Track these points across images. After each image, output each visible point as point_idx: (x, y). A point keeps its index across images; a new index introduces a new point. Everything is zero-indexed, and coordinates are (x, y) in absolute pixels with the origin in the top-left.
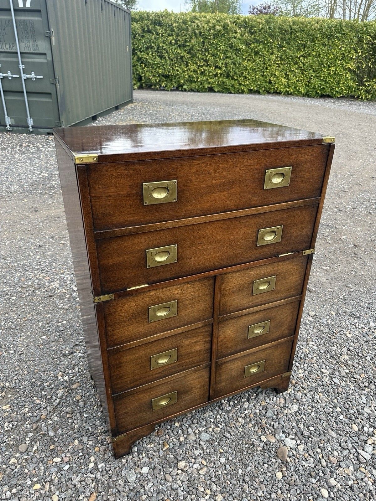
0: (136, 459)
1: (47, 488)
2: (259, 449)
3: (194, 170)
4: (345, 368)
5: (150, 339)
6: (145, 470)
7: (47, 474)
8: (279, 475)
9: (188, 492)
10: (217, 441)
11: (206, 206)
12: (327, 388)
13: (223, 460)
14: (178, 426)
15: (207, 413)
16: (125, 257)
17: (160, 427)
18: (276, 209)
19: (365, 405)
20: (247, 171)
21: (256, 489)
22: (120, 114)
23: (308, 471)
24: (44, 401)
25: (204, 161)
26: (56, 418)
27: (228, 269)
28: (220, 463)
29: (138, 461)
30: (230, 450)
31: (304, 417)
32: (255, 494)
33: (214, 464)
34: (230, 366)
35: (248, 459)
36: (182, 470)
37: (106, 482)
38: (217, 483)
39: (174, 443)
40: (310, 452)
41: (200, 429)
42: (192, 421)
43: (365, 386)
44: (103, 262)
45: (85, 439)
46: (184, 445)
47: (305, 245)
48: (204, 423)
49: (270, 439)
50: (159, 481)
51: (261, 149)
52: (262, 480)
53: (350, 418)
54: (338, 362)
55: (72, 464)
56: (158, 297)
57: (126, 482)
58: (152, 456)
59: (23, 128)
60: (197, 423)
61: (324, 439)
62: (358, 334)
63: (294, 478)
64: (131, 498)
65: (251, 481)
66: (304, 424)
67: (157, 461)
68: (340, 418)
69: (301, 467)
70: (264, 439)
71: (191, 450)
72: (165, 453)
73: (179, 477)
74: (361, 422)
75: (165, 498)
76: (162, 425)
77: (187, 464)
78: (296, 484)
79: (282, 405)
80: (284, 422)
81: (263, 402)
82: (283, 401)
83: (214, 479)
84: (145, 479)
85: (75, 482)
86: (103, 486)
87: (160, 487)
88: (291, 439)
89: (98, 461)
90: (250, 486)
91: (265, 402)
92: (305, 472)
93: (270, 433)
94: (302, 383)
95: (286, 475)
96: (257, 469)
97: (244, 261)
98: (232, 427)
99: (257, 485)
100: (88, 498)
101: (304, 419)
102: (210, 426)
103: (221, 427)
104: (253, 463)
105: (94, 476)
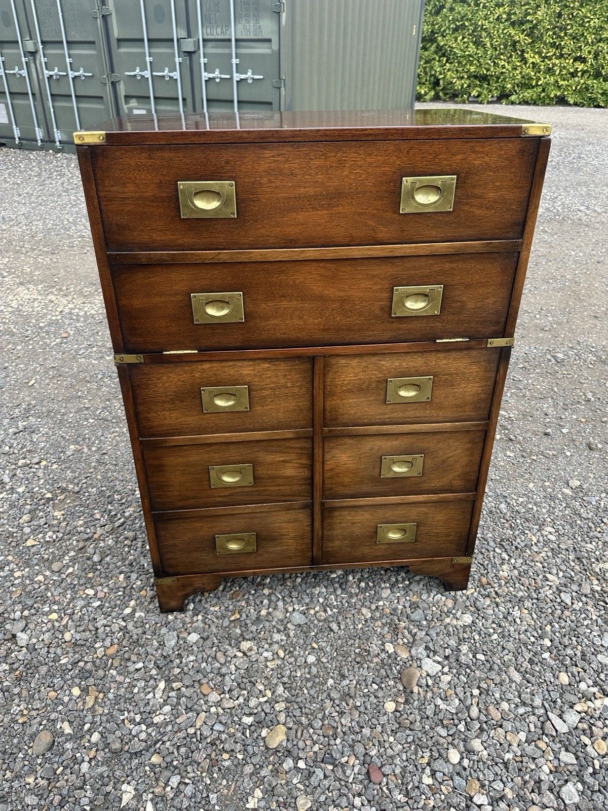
0: (188, 620)
1: (64, 622)
2: (375, 661)
3: (264, 166)
4: (596, 582)
5: (205, 438)
6: (194, 637)
7: (71, 605)
8: (390, 706)
9: (239, 685)
10: (316, 631)
11: (292, 231)
12: (541, 605)
13: (311, 659)
14: (267, 594)
15: (318, 589)
16: (157, 300)
17: (240, 588)
18: (427, 253)
19: (603, 649)
20: (364, 176)
21: (341, 713)
23: (441, 716)
24: (106, 517)
25: (280, 152)
26: (110, 542)
27: (337, 349)
28: (306, 662)
29: (189, 623)
30: (328, 649)
31: (477, 637)
32: (337, 719)
33: (296, 660)
34: (348, 516)
35: (351, 668)
36: (245, 654)
37: (136, 637)
38: (287, 686)
39: (249, 615)
40: (459, 690)
41: (296, 607)
42: (290, 593)
44: (124, 302)
45: (134, 576)
46: (262, 621)
47: (492, 328)
48: (307, 600)
49: (399, 652)
50: (205, 656)
51: (390, 137)
52: (358, 704)
53: (562, 662)
55: (105, 602)
56: (215, 375)
57: (162, 645)
58: (210, 622)
60: (297, 598)
61: (493, 677)
63: (411, 718)
64: (158, 667)
65: (342, 699)
66: (470, 648)
67: (215, 630)
68: (543, 656)
69: (432, 706)
70: (390, 648)
71: (270, 631)
72: (233, 625)
73: (235, 660)
74: (579, 672)
75: (204, 681)
76: (245, 586)
77: (255, 648)
78: (412, 727)
79: (446, 610)
80: (438, 634)
81: (415, 597)
82: (450, 603)
83: (285, 679)
84: (189, 648)
85: (99, 625)
86: (131, 640)
87: (204, 665)
88: (434, 661)
89: (138, 608)
90: (335, 705)
91: (418, 597)
92: (436, 716)
93: (404, 643)
94: (500, 586)
95: (401, 709)
96: (358, 686)
97: (368, 340)
98: (346, 618)
99: (347, 708)
100: (106, 648)
101: (474, 640)
102: (313, 606)
103: (330, 612)
104: (357, 677)
105: (124, 624)
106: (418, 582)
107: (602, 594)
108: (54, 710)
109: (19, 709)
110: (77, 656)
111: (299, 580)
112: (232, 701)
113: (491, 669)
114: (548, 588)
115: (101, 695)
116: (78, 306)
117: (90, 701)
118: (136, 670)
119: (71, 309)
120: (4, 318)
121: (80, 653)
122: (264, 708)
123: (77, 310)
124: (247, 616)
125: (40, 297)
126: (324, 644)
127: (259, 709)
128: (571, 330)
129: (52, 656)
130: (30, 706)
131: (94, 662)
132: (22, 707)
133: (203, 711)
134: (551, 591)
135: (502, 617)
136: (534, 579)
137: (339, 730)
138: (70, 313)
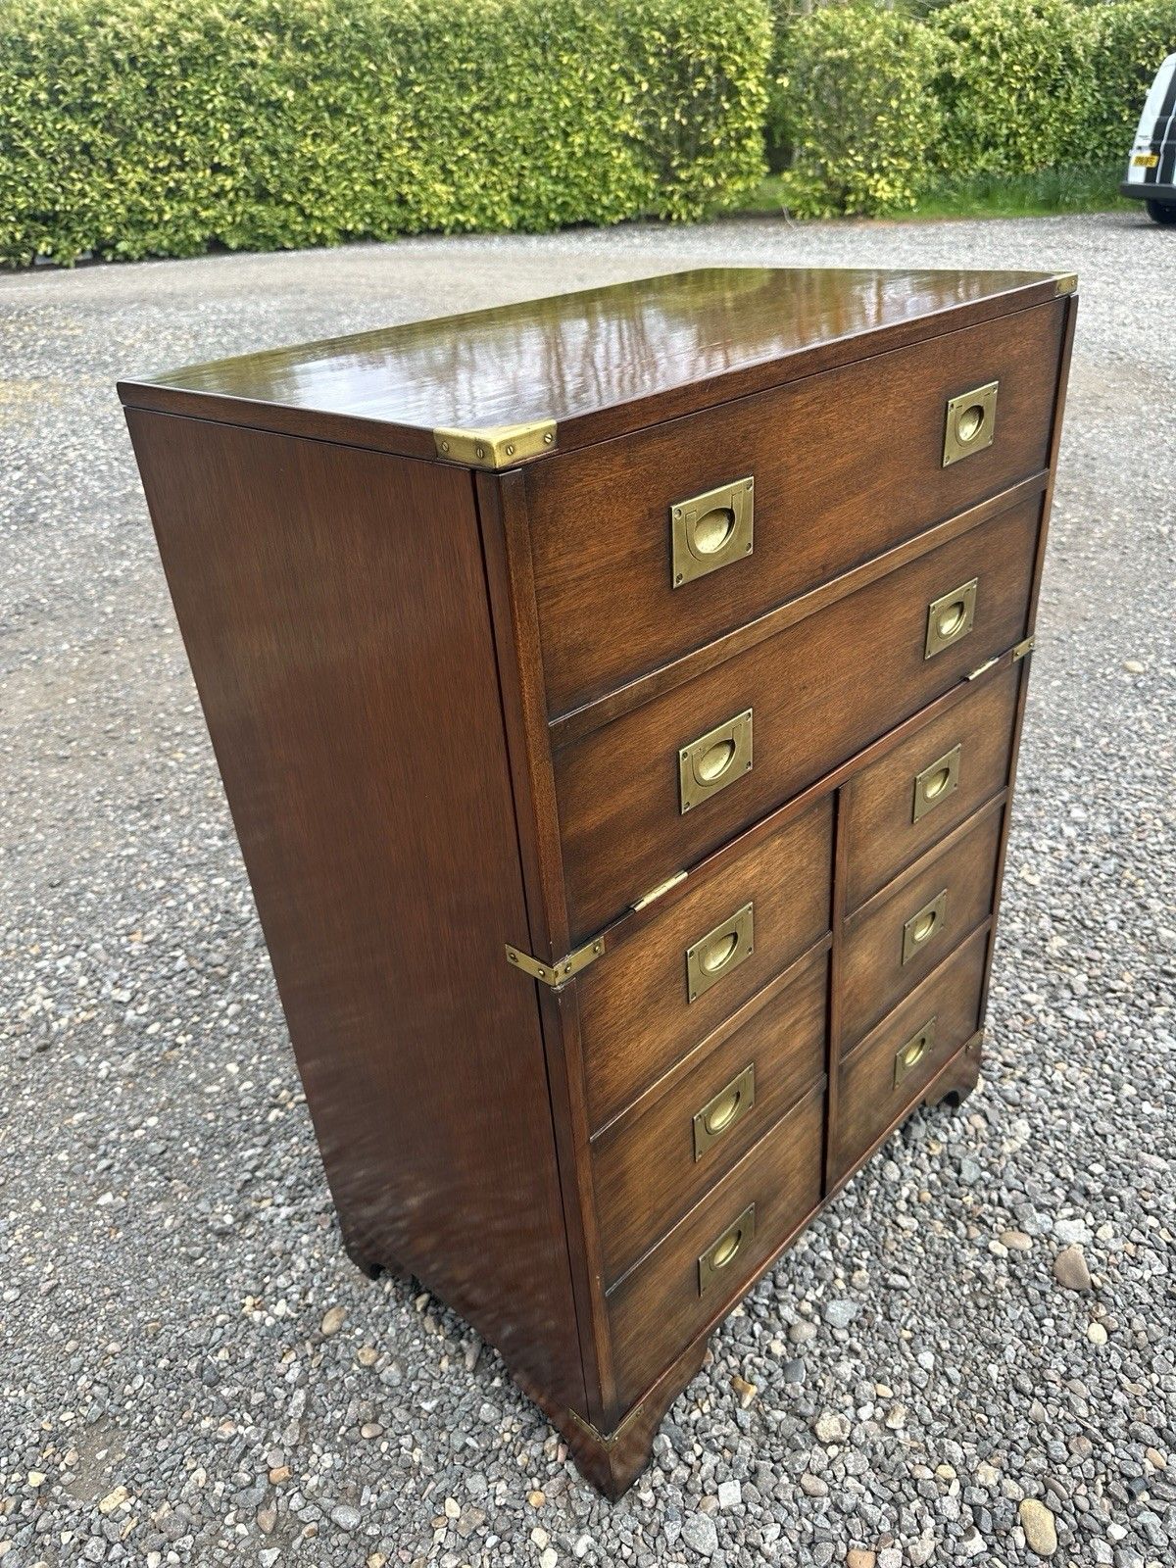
0: (681, 1473)
2: (1003, 1285)
3: (793, 429)
4: (1073, 971)
5: (691, 1060)
6: (730, 1494)
8: (1097, 1333)
9: (893, 1501)
10: (879, 1310)
11: (819, 550)
12: (1066, 1043)
13: (927, 1359)
14: (743, 1314)
15: (802, 1241)
16: (627, 795)
20: (909, 412)
21: (1066, 1402)
23: (1160, 1290)
25: (817, 393)
28: (927, 1371)
29: (691, 1475)
30: (929, 1323)
31: (1060, 1145)
32: (1069, 1416)
33: (913, 1383)
34: (864, 1069)
35: (991, 1325)
36: (838, 1443)
38: (953, 1433)
39: (765, 1372)
40: (1135, 1235)
41: (811, 1296)
44: (574, 827)
46: (794, 1364)
47: (1015, 629)
48: (810, 1273)
49: (1016, 1244)
50: (792, 1506)
52: (1063, 1369)
54: (1048, 963)
56: (707, 908)
57: (695, 1559)
58: (722, 1440)
60: (791, 1281)
61: (1143, 1184)
62: (1052, 870)
63: (1138, 1325)
65: (1040, 1382)
66: (1071, 1166)
67: (747, 1449)
68: (1145, 1111)
69: (1137, 1285)
70: (997, 1249)
71: (826, 1370)
72: (760, 1413)
73: (836, 1467)
77: (840, 1418)
79: (986, 1135)
81: (932, 1146)
82: (980, 1122)
83: (936, 1427)
84: (746, 1521)
88: (1067, 1220)
90: (1044, 1399)
91: (936, 1144)
93: (1005, 1226)
95: (1116, 1325)
96: (1030, 1343)
98: (895, 1253)
99: (1059, 1388)
101: (1061, 1151)
102: (830, 1275)
103: (863, 1264)
104: (1013, 1331)
112: (918, 1537)
113: (1126, 1176)
122: (972, 1500)
124: (764, 1376)
126: (914, 1321)
127: (968, 1508)
134: (1052, 1018)
135: (1049, 1093)
136: (1018, 1014)
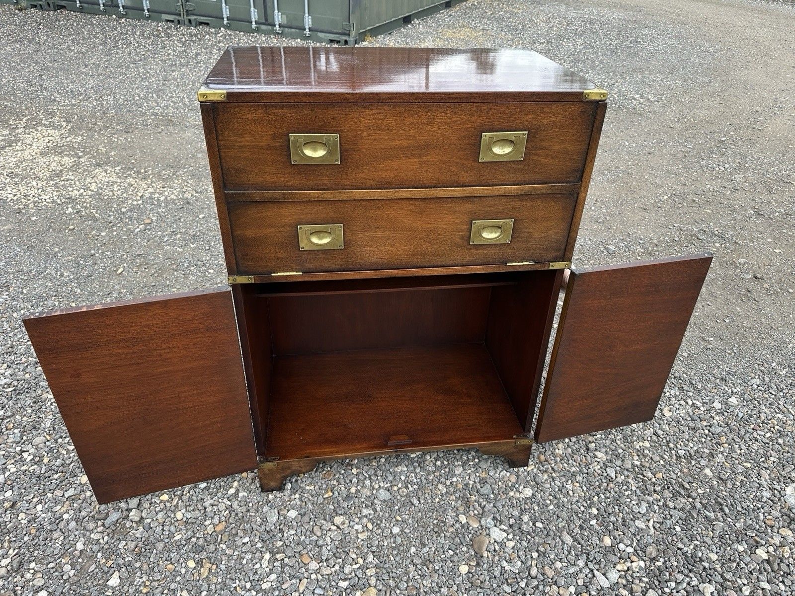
0: (286, 498)
1: (175, 502)
2: (450, 531)
4: (636, 458)
6: (293, 514)
7: (180, 487)
8: (464, 569)
9: (334, 554)
10: (399, 505)
11: (386, 175)
12: (591, 479)
13: (396, 530)
14: (355, 473)
15: (399, 467)
16: (267, 231)
17: (331, 468)
18: (501, 194)
19: (640, 516)
20: (449, 132)
21: (423, 576)
22: (451, 15)
23: (506, 576)
25: (380, 111)
27: (423, 271)
28: (391, 533)
29: (288, 501)
30: (410, 521)
31: (536, 508)
32: (420, 581)
33: (383, 531)
35: (430, 537)
36: (338, 527)
37: (241, 515)
38: (376, 554)
39: (341, 493)
40: (521, 553)
41: (382, 484)
42: (376, 472)
43: (655, 491)
44: (239, 232)
46: (352, 498)
47: (554, 254)
48: (391, 478)
49: (471, 522)
50: (304, 530)
51: (473, 100)
52: (437, 568)
53: (606, 527)
55: (211, 483)
57: (265, 520)
58: (306, 500)
59: (297, 31)
60: (381, 476)
61: (550, 542)
62: (682, 415)
63: (482, 578)
64: (263, 540)
65: (423, 565)
66: (530, 517)
67: (311, 507)
68: (591, 523)
69: (499, 567)
70: (463, 519)
71: (359, 507)
72: (326, 501)
73: (330, 533)
74: (619, 535)
75: (304, 552)
76: (335, 466)
77: (347, 522)
78: (482, 586)
79: (510, 484)
80: (503, 506)
81: (484, 473)
82: (513, 479)
83: (374, 549)
84: (288, 524)
85: (207, 504)
86: (237, 518)
87: (303, 538)
88: (500, 529)
89: (240, 489)
90: (417, 569)
91: (486, 474)
92: (502, 576)
93: (475, 515)
94: (556, 462)
95: (473, 571)
96: (436, 553)
97: (450, 263)
98: (425, 493)
99: (427, 571)
100: (215, 525)
101: (534, 510)
102: (396, 484)
103: (411, 489)
104: (435, 545)
105: (230, 504)
106: (486, 460)
107: (641, 468)
108: (173, 581)
109: (141, 580)
110: (189, 533)
111: (383, 460)
112: (329, 568)
113: (548, 535)
114: (596, 463)
115: (214, 567)
116: (158, 191)
117: (205, 572)
118: (243, 543)
119: (152, 193)
120: (85, 202)
121: (192, 529)
122: (357, 573)
123: (157, 195)
124: (339, 494)
125: (119, 181)
126: (407, 517)
127: (353, 574)
128: (622, 222)
129: (167, 533)
130: (151, 578)
131: (205, 539)
132: (144, 579)
133: (305, 578)
134: (599, 467)
135: (557, 490)
136: (585, 456)
137: (422, 590)
138: (151, 198)
